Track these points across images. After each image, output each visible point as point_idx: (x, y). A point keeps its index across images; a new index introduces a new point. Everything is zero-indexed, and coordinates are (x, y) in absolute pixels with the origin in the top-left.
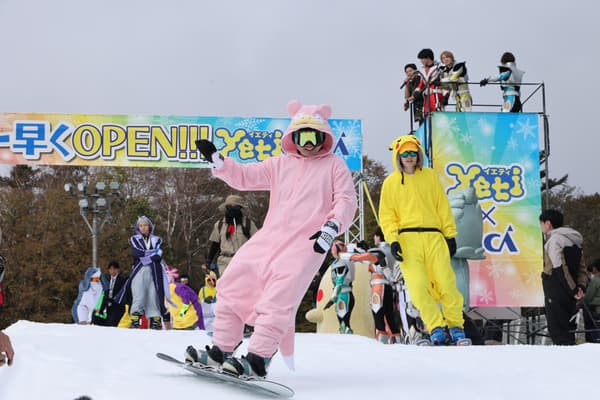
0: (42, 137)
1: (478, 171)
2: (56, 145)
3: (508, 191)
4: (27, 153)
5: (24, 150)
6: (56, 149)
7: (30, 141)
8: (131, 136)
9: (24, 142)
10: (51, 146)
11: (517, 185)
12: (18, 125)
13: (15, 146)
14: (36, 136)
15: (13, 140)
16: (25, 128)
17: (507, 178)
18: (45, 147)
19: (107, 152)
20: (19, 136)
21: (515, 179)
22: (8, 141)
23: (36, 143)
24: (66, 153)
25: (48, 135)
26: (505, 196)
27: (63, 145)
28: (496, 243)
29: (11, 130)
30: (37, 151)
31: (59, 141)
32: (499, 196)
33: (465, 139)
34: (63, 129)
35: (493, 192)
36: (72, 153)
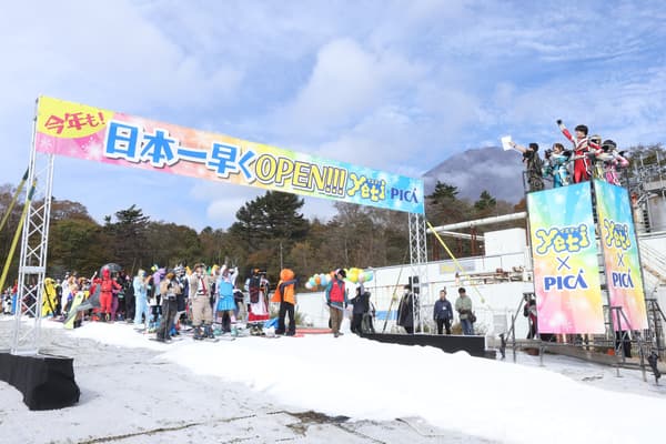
0: (233, 159)
1: (556, 232)
2: (243, 167)
3: (577, 243)
4: (219, 171)
5: (216, 168)
6: (243, 172)
7: (223, 161)
8: (297, 169)
9: (218, 161)
10: (238, 168)
11: (584, 238)
12: (215, 145)
13: (210, 163)
14: (228, 157)
15: (209, 158)
16: (221, 149)
17: (576, 234)
18: (234, 168)
19: (278, 180)
20: (215, 156)
21: (583, 234)
22: (205, 157)
23: (228, 163)
24: (249, 176)
25: (238, 158)
26: (576, 247)
27: (248, 168)
28: (572, 282)
29: (209, 148)
30: (227, 170)
31: (246, 164)
32: (572, 248)
33: (545, 209)
34: (250, 155)
35: (567, 245)
36: (253, 176)
